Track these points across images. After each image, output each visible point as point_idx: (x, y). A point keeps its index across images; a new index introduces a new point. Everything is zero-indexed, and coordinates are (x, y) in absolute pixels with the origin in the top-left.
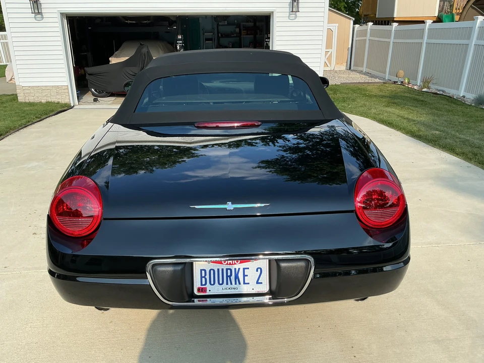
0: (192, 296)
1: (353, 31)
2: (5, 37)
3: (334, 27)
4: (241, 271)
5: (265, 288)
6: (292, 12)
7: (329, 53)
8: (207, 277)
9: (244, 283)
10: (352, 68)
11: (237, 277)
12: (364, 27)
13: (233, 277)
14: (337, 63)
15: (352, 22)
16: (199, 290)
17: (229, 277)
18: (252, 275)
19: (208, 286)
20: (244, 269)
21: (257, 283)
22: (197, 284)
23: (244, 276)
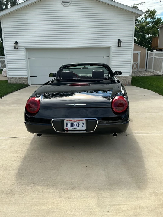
0: (64, 130)
1: (147, 54)
2: (4, 58)
3: (139, 52)
4: (78, 123)
5: (85, 129)
6: (118, 46)
7: (137, 63)
8: (68, 125)
9: (79, 127)
10: (147, 70)
11: (77, 125)
12: (152, 52)
13: (75, 125)
14: (140, 68)
15: (147, 50)
16: (66, 128)
17: (74, 125)
18: (81, 125)
19: (68, 128)
20: (79, 123)
21: (82, 127)
22: (65, 127)
23: (79, 125)
